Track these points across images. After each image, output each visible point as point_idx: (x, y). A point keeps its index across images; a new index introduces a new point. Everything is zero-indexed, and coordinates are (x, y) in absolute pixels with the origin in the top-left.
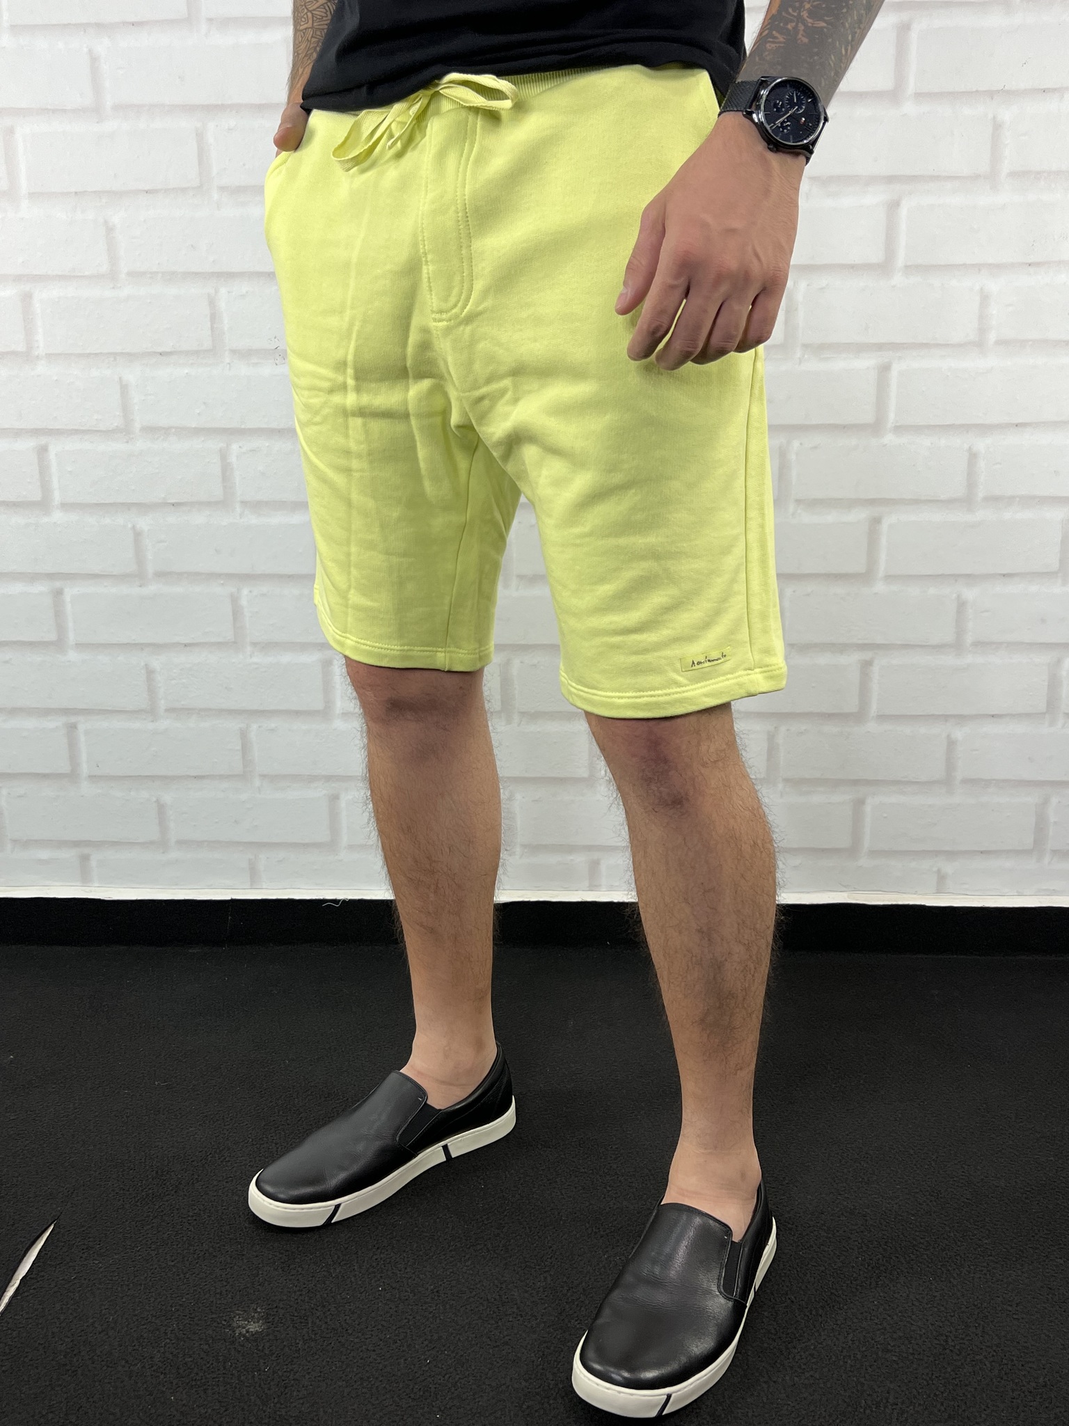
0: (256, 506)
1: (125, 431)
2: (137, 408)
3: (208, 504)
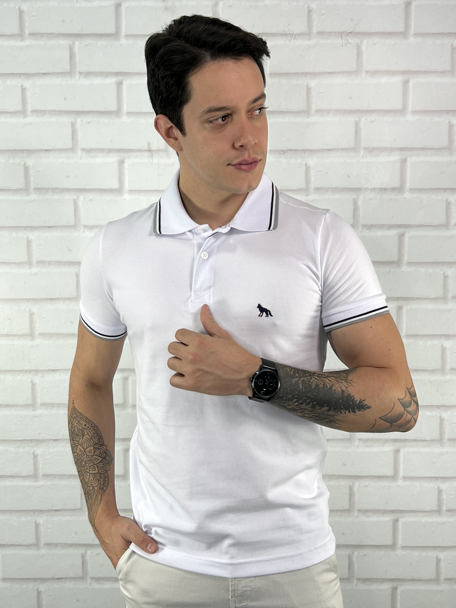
0: (98, 579)
1: (37, 545)
2: (43, 534)
3: (74, 578)
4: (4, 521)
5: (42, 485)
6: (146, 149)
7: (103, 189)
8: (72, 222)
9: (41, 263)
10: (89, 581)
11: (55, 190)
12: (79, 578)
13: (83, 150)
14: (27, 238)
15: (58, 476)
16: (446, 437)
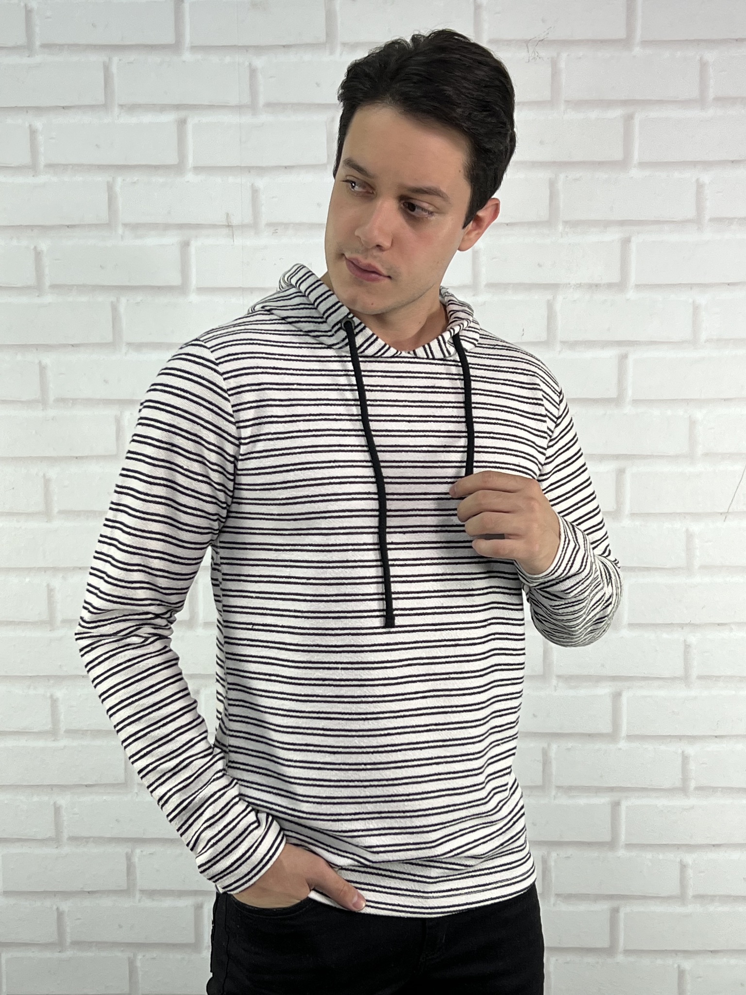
4: (6, 802)
5: (65, 747)
6: (225, 223)
7: (157, 287)
8: (109, 338)
9: (62, 401)
10: (138, 896)
11: (83, 288)
12: (122, 891)
13: (125, 225)
14: (40, 362)
15: (89, 732)
16: (695, 672)
